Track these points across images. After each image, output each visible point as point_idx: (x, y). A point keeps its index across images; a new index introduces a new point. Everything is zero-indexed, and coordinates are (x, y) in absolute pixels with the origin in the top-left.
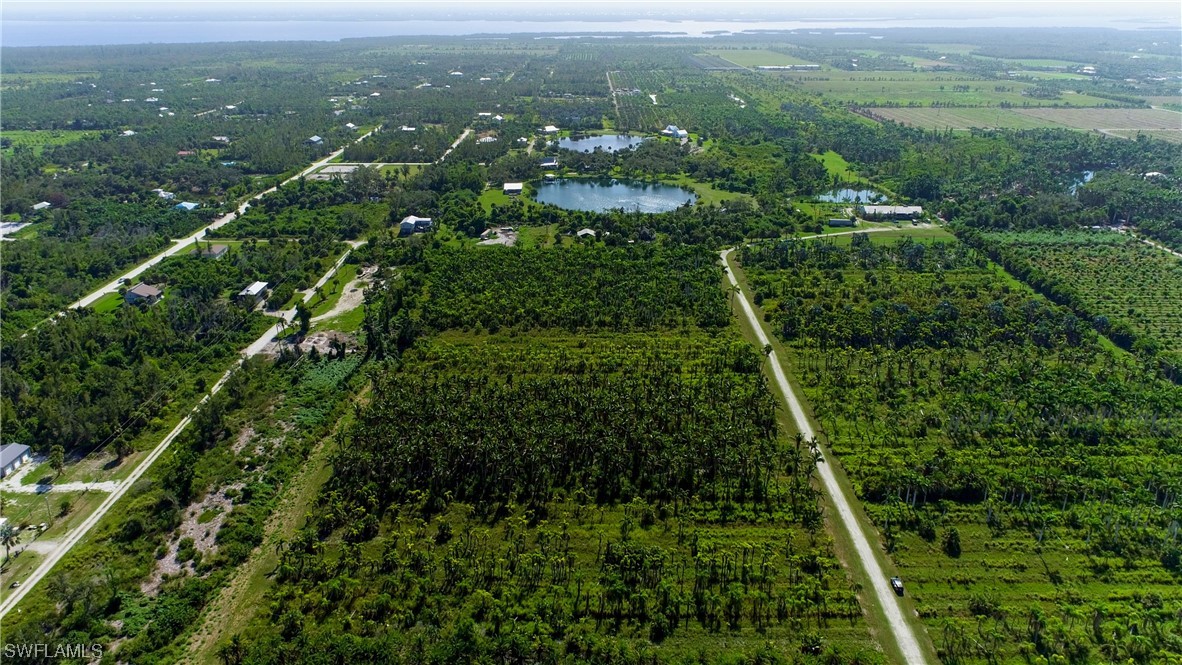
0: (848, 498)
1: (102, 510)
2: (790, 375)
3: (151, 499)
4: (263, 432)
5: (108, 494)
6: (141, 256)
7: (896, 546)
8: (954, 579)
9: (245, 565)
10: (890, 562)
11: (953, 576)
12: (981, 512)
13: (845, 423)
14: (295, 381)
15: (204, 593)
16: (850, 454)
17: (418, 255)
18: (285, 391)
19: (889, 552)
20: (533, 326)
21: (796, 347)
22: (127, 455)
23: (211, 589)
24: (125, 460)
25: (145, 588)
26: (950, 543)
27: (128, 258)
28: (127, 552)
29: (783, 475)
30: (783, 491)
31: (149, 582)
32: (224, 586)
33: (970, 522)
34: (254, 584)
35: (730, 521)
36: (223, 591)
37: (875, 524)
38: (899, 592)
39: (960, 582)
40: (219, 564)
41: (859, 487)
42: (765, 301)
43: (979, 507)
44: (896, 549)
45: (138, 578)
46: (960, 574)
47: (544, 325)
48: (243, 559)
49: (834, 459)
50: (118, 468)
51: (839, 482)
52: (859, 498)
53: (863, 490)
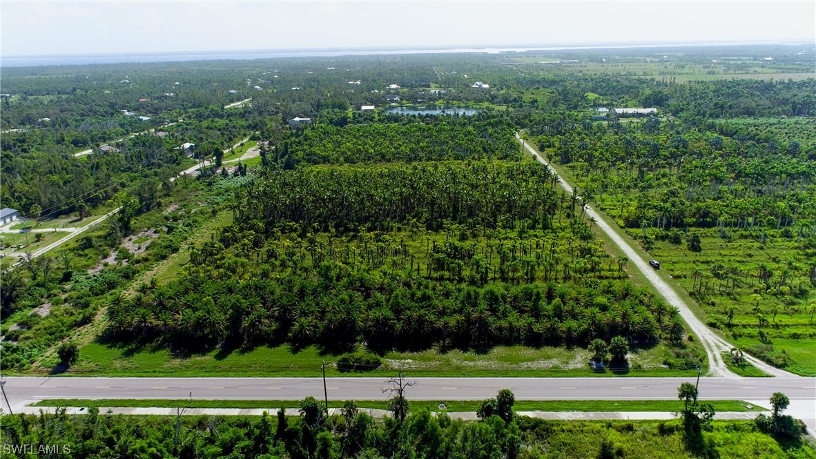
0: (613, 228)
1: (65, 239)
2: (567, 179)
3: (102, 233)
4: (184, 206)
5: (69, 233)
6: (109, 138)
7: (652, 246)
8: (698, 261)
9: (165, 261)
10: (648, 255)
11: (697, 259)
12: (715, 231)
13: (608, 196)
14: (210, 184)
15: (134, 274)
16: (613, 209)
17: (300, 132)
18: (202, 189)
19: (647, 251)
20: (380, 161)
21: (570, 167)
22: (86, 217)
23: (138, 271)
24: (85, 219)
25: (90, 272)
26: (693, 245)
27: (100, 138)
28: (80, 255)
29: (564, 219)
30: (564, 225)
31: (93, 268)
32: (149, 270)
33: (707, 236)
34: (171, 269)
35: (525, 237)
36: (148, 272)
37: (635, 238)
38: (656, 267)
39: (702, 262)
40: (146, 260)
41: (621, 223)
42: (546, 149)
43: (714, 229)
44: (652, 249)
45: (87, 266)
46: (704, 259)
47: (389, 161)
48: (164, 257)
49: (602, 212)
50: (79, 222)
51: (606, 222)
52: (621, 227)
53: (625, 223)
